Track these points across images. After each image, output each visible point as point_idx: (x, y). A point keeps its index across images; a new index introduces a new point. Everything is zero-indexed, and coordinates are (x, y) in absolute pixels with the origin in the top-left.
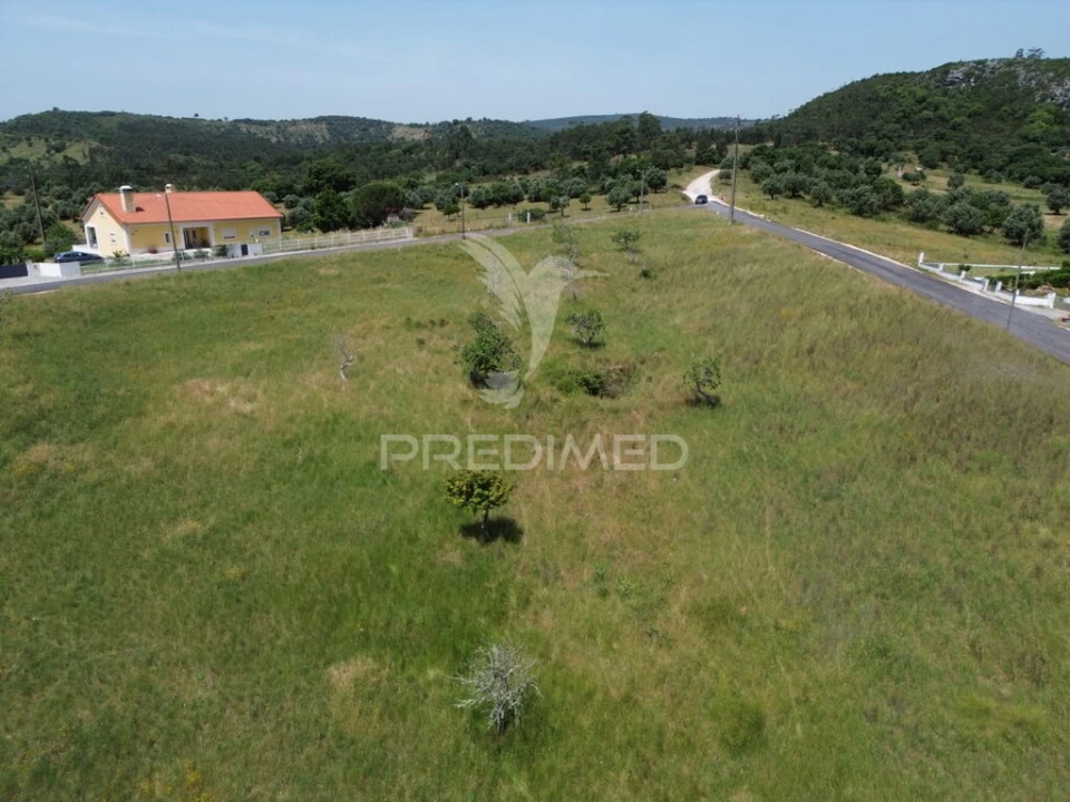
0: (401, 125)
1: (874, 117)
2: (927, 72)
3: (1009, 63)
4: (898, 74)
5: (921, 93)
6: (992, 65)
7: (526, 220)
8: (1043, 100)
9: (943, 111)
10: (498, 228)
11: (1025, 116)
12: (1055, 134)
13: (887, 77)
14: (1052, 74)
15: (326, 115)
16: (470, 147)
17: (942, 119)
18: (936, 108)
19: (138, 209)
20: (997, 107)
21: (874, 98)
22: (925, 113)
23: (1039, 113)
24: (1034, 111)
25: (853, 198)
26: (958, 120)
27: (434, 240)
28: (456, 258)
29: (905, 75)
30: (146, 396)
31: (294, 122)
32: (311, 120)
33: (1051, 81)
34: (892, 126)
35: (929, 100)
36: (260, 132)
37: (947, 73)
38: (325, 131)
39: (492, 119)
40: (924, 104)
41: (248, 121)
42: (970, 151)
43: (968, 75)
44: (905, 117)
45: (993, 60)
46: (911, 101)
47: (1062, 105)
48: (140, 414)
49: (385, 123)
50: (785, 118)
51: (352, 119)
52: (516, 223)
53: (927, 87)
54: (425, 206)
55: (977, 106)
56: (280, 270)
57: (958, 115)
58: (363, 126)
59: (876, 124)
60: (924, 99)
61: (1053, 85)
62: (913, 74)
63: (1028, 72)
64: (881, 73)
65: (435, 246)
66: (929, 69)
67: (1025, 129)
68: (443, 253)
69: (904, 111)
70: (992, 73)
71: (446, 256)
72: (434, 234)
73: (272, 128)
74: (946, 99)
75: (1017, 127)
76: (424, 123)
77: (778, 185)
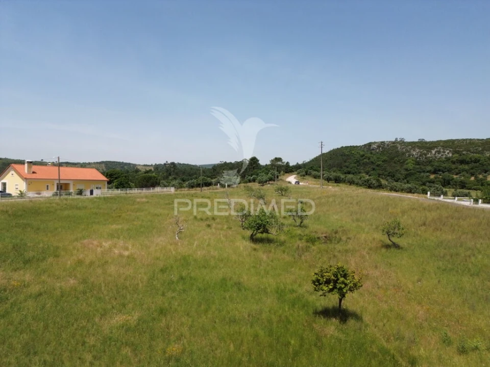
1: (345, 162)
2: (363, 146)
3: (393, 143)
4: (351, 146)
5: (362, 153)
6: (387, 143)
8: (409, 156)
9: (372, 160)
11: (404, 162)
12: (418, 168)
13: (347, 147)
14: (410, 147)
15: (105, 161)
16: (176, 171)
17: (372, 163)
18: (369, 159)
19: (34, 173)
20: (393, 159)
21: (343, 155)
22: (365, 160)
23: (409, 161)
24: (407, 160)
25: (365, 182)
26: (379, 163)
29: (354, 147)
30: (58, 248)
32: (97, 163)
33: (411, 149)
34: (353, 165)
35: (366, 155)
37: (370, 146)
38: (104, 167)
39: (182, 163)
40: (364, 157)
42: (389, 173)
43: (379, 147)
44: (357, 162)
45: (387, 142)
46: (358, 156)
47: (417, 158)
48: (57, 256)
49: (132, 164)
50: (309, 162)
51: (117, 162)
53: (363, 151)
55: (385, 158)
56: (115, 199)
57: (378, 161)
58: (122, 166)
59: (347, 164)
60: (363, 155)
61: (412, 151)
62: (357, 146)
63: (401, 146)
64: (344, 146)
66: (363, 144)
67: (405, 166)
69: (357, 160)
70: (388, 146)
74: (372, 155)
75: (402, 166)
76: (150, 164)
77: (331, 177)
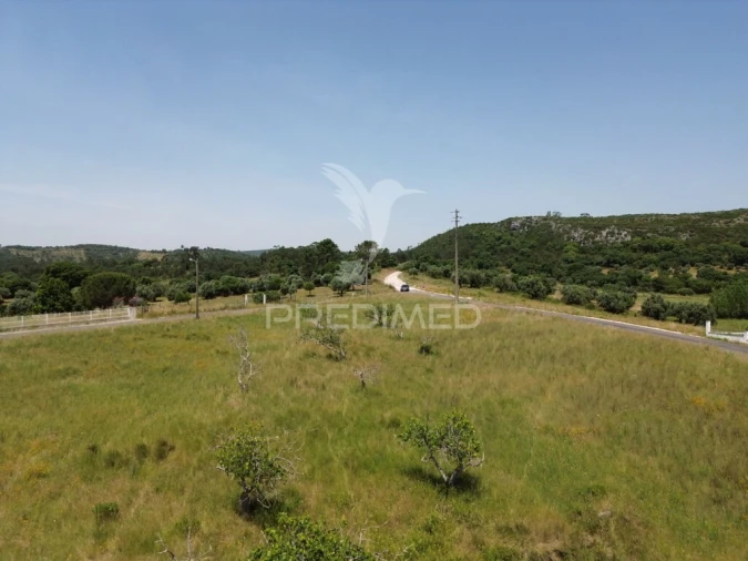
0: (144, 251)
1: (473, 248)
2: (499, 223)
3: (545, 219)
4: (480, 224)
5: (498, 234)
6: (535, 219)
7: (262, 301)
8: (569, 240)
9: (513, 245)
10: (234, 308)
11: (562, 248)
12: (583, 259)
13: (474, 226)
14: (570, 225)
15: (85, 243)
17: (514, 250)
18: (509, 243)
20: (544, 243)
21: (470, 237)
22: (503, 246)
23: (569, 247)
24: (566, 245)
26: (524, 250)
27: (161, 319)
28: (188, 338)
29: (485, 225)
31: (57, 248)
32: (72, 247)
33: (571, 229)
34: (484, 253)
35: (503, 238)
36: (28, 254)
37: (511, 223)
38: (83, 255)
40: (501, 241)
41: (18, 247)
43: (523, 225)
44: (491, 248)
45: (535, 217)
46: (493, 239)
47: (580, 243)
49: (132, 249)
51: (106, 246)
52: (252, 305)
53: (500, 231)
54: (158, 299)
55: (533, 242)
57: (523, 247)
58: (114, 252)
59: (474, 251)
60: (500, 238)
61: (573, 232)
62: (489, 224)
63: (557, 224)
64: (470, 224)
65: (161, 326)
66: (499, 221)
67: (564, 255)
68: (171, 333)
69: (490, 245)
70: (537, 224)
71: (175, 337)
72: (161, 314)
73: (39, 252)
74: (513, 238)
75: (559, 255)
